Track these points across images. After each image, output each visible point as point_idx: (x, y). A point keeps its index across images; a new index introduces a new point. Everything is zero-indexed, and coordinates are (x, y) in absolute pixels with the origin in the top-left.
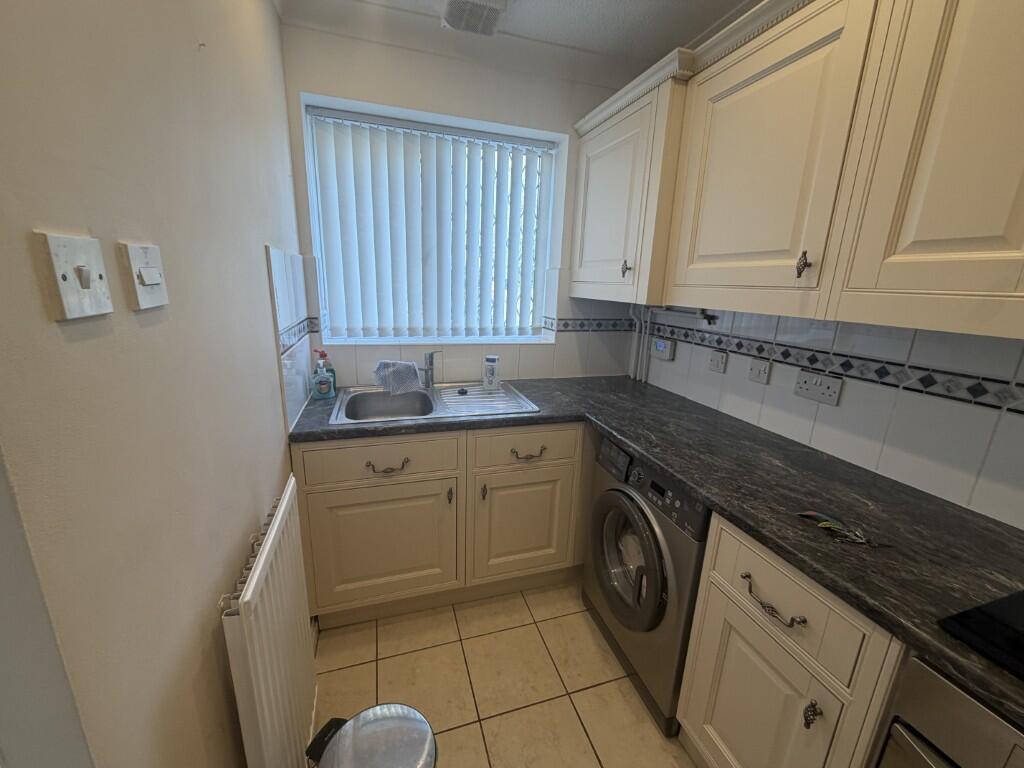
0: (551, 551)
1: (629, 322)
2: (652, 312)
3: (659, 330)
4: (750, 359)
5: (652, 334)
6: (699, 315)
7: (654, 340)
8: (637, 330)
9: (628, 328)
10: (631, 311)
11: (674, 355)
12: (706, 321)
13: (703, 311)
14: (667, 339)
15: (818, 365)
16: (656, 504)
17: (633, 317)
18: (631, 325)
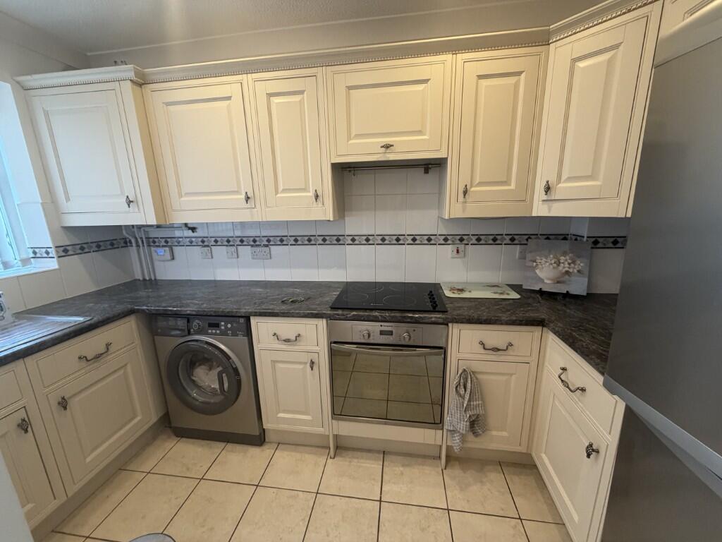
0: (139, 418)
1: (124, 240)
2: (144, 230)
3: (154, 242)
4: (225, 247)
5: (149, 246)
6: (184, 228)
7: (153, 249)
8: (134, 244)
9: (124, 245)
10: (124, 232)
11: (173, 255)
12: (190, 231)
13: (186, 225)
14: (163, 246)
15: (258, 243)
16: (216, 334)
17: (127, 236)
18: (126, 243)
